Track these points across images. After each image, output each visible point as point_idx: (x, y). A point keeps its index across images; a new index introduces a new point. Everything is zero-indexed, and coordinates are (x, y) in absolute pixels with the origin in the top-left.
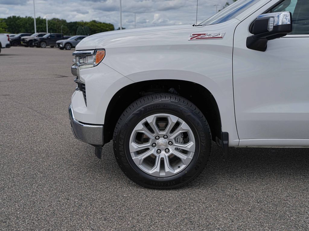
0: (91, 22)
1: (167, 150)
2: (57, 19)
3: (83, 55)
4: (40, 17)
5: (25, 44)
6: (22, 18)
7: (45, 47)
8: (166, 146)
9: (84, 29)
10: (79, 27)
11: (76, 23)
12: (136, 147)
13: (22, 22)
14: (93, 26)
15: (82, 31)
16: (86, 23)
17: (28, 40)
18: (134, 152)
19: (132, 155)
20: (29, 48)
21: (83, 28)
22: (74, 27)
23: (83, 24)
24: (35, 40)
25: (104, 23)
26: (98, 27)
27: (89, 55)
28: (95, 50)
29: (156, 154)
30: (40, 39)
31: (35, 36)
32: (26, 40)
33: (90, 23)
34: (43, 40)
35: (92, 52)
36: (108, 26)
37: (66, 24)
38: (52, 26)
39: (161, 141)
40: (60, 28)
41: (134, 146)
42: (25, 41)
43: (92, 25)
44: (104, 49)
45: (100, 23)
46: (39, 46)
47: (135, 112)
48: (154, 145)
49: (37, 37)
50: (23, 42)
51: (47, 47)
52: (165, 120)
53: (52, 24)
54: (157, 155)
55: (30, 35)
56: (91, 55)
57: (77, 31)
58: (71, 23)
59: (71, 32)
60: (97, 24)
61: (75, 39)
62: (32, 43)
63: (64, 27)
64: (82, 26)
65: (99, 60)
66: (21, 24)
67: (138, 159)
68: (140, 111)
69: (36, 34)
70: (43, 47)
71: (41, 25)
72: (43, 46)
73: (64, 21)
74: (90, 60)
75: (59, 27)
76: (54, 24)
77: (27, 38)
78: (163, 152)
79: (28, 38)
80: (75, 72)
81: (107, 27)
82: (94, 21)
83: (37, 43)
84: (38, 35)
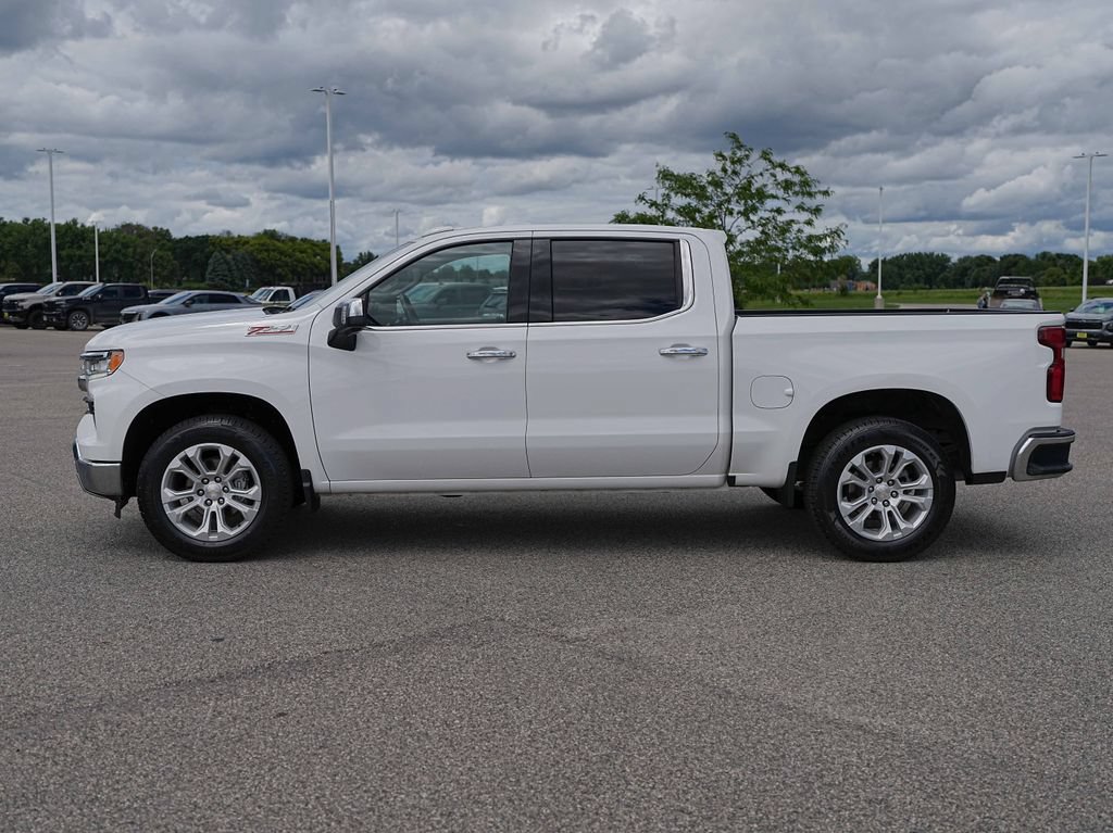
0: (258, 236)
1: (220, 500)
2: (139, 227)
3: (95, 359)
4: (75, 222)
5: (17, 319)
6: (13, 225)
7: (85, 330)
8: (220, 493)
9: (233, 263)
10: (216, 253)
11: (204, 241)
12: (170, 495)
13: (10, 239)
14: (267, 250)
15: (225, 266)
16: (241, 241)
17: (26, 305)
18: (169, 503)
19: (166, 507)
20: (30, 332)
21: (229, 257)
22: (198, 255)
23: (230, 242)
24: (52, 305)
25: (304, 240)
26: (282, 253)
27: (101, 358)
28: (110, 352)
29: (203, 506)
30: (67, 301)
31: (50, 292)
32: (20, 304)
33: (254, 238)
34: (78, 306)
35: (105, 354)
36: (318, 251)
37: (170, 244)
38: (118, 251)
39: (212, 486)
40: (146, 259)
41: (168, 494)
42: (19, 310)
43: (264, 248)
44: (122, 350)
45: (293, 239)
46: (64, 326)
47: (168, 441)
48: (200, 492)
49: (57, 295)
50: (10, 314)
51: (89, 327)
52: (215, 453)
53: (119, 246)
54: (206, 508)
55: (34, 290)
56: (105, 359)
57: (210, 268)
58: (187, 238)
59: (186, 273)
60: (279, 244)
61: (182, 301)
62: (41, 316)
63: (160, 253)
64: (228, 252)
65: (115, 366)
66: (6, 247)
67: (174, 514)
68: (176, 439)
69: (56, 285)
70: (77, 327)
71: (80, 247)
72: (79, 324)
73: (162, 235)
74: (104, 366)
75: (143, 255)
76: (126, 246)
77: (22, 300)
78: (215, 503)
79: (27, 299)
80: (83, 385)
81: (315, 255)
82: (271, 235)
83: (57, 316)
84: (60, 288)
